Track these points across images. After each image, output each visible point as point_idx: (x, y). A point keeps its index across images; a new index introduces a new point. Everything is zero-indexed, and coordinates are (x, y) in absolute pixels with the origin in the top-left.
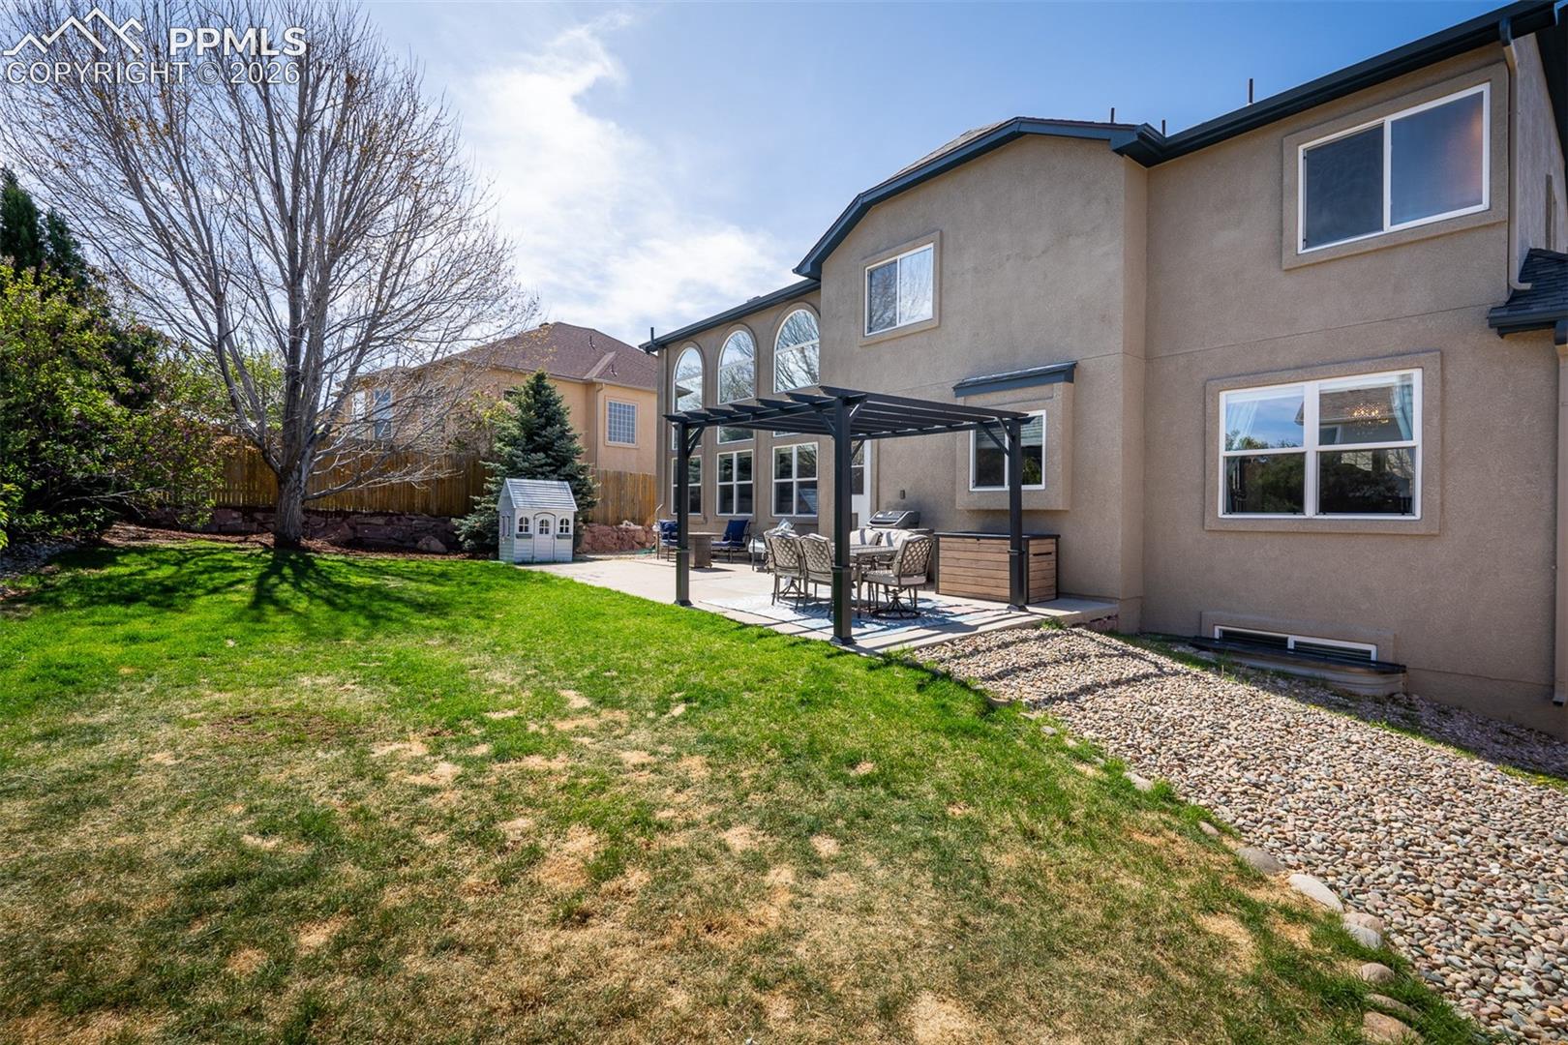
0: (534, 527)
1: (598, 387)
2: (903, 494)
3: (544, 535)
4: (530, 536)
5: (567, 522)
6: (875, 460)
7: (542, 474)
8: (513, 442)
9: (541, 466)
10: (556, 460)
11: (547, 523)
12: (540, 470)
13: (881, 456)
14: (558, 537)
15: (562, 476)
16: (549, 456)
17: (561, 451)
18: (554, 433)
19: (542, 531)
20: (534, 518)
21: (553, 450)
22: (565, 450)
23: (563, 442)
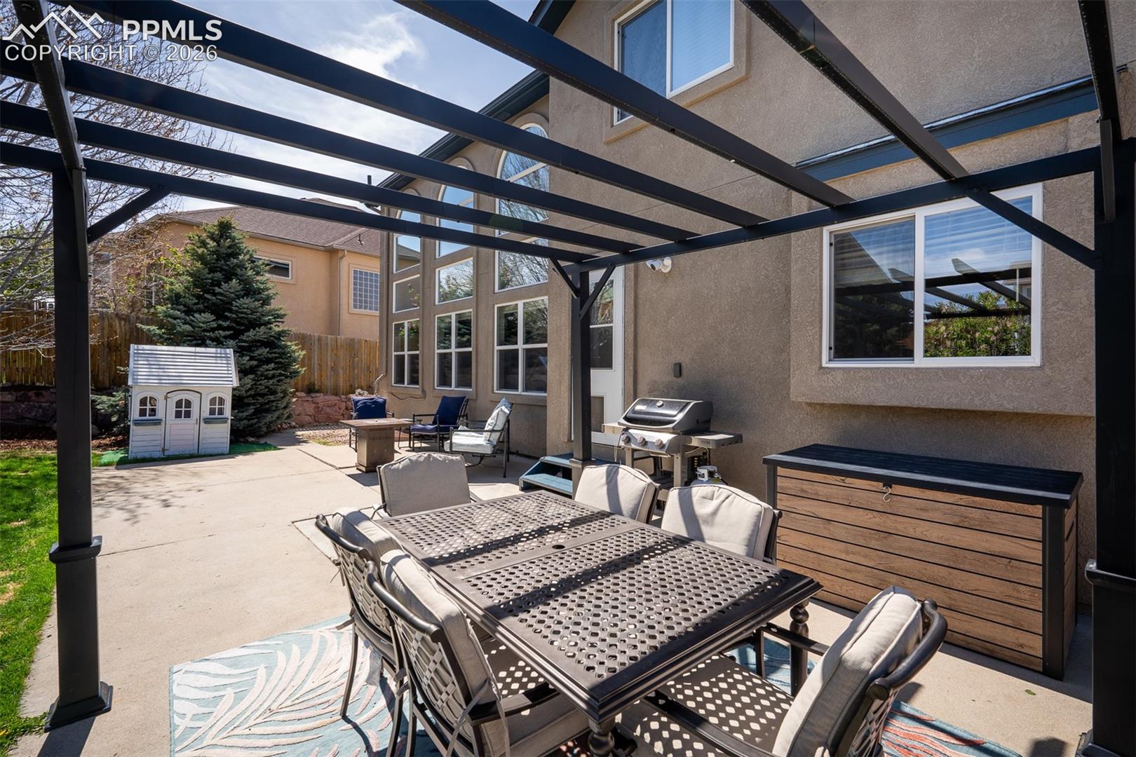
0: (165, 410)
1: (340, 255)
2: (678, 370)
3: (183, 420)
4: (158, 422)
5: (222, 401)
6: (632, 316)
7: (212, 340)
8: (175, 299)
9: (213, 330)
10: (238, 323)
11: (188, 404)
12: (212, 335)
13: (640, 307)
14: (207, 421)
15: (245, 341)
16: (226, 318)
17: (242, 313)
18: (232, 290)
19: (178, 415)
20: (166, 398)
21: (231, 311)
22: (249, 312)
23: (247, 301)
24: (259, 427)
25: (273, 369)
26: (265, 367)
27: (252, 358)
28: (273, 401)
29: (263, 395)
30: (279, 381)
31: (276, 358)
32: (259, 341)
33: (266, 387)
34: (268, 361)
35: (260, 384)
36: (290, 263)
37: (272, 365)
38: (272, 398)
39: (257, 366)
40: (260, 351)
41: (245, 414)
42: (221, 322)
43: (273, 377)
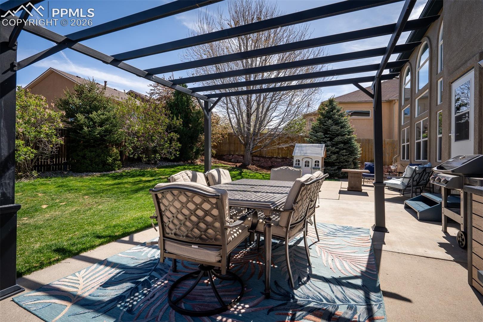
0: (302, 164)
1: (394, 102)
4: (300, 167)
5: (318, 162)
7: (323, 142)
8: (314, 129)
9: (323, 138)
10: (333, 135)
11: (308, 162)
14: (314, 168)
15: (335, 142)
16: (328, 134)
17: (333, 131)
18: (330, 124)
19: (306, 166)
20: (302, 160)
21: (330, 131)
22: (336, 131)
23: (334, 127)
24: (339, 174)
25: (346, 152)
26: (342, 151)
27: (337, 148)
28: (347, 165)
29: (343, 163)
30: (348, 157)
31: (348, 148)
32: (340, 142)
33: (344, 159)
34: (344, 149)
35: (341, 158)
36: (370, 110)
37: (345, 151)
38: (346, 164)
39: (339, 151)
40: (340, 145)
41: (334, 169)
42: (326, 135)
43: (346, 155)
